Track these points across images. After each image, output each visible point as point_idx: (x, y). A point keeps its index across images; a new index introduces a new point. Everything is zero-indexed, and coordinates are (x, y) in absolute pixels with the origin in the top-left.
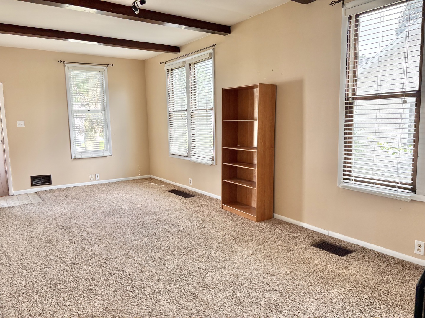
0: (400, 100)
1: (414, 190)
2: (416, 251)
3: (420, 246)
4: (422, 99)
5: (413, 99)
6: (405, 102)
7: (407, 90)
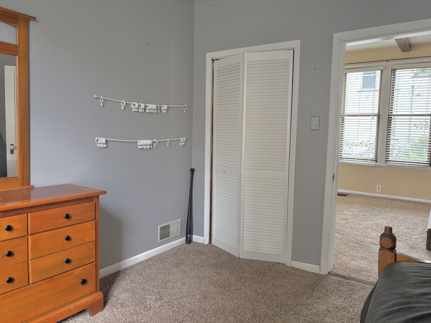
0: (370, 118)
1: (376, 162)
2: (377, 190)
3: (379, 188)
4: (380, 118)
5: (376, 118)
6: (373, 119)
7: (374, 113)
